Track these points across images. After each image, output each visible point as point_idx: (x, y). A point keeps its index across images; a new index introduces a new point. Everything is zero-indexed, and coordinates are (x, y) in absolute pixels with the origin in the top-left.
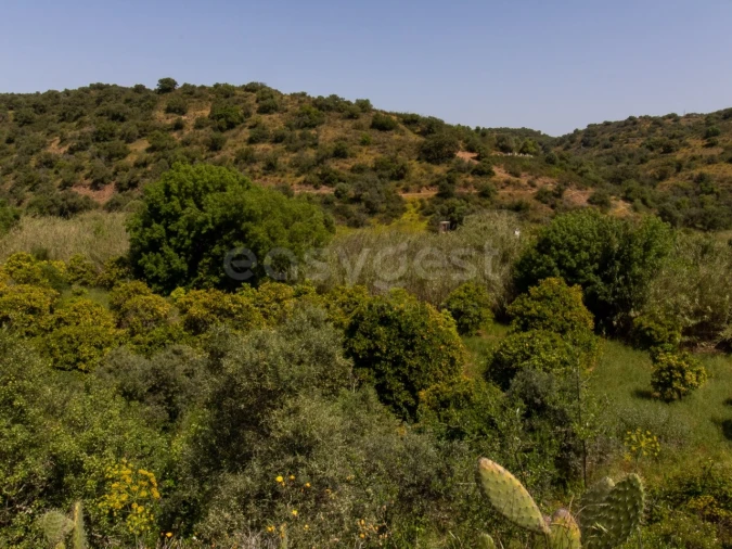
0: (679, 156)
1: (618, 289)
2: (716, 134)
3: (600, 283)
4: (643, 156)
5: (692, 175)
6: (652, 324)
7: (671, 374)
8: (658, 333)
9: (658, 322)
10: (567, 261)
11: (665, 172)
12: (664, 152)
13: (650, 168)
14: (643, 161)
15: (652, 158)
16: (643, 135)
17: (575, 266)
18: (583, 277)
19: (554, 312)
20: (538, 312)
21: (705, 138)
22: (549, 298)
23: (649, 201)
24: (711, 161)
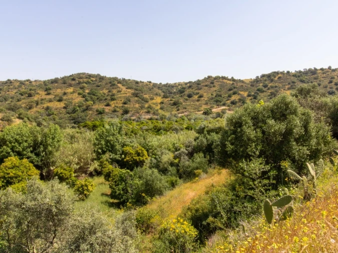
0: (36, 99)
1: (43, 158)
2: (50, 89)
3: (34, 157)
4: (19, 98)
5: (43, 107)
6: (62, 171)
7: (83, 188)
8: (65, 174)
9: (64, 169)
10: (17, 148)
11: (32, 105)
12: (29, 96)
13: (23, 103)
14: (19, 100)
15: (23, 99)
16: (16, 88)
17: (21, 150)
18: (26, 155)
19: (23, 172)
20: (14, 174)
21: (46, 91)
22: (17, 167)
23: (30, 118)
24: (50, 101)
